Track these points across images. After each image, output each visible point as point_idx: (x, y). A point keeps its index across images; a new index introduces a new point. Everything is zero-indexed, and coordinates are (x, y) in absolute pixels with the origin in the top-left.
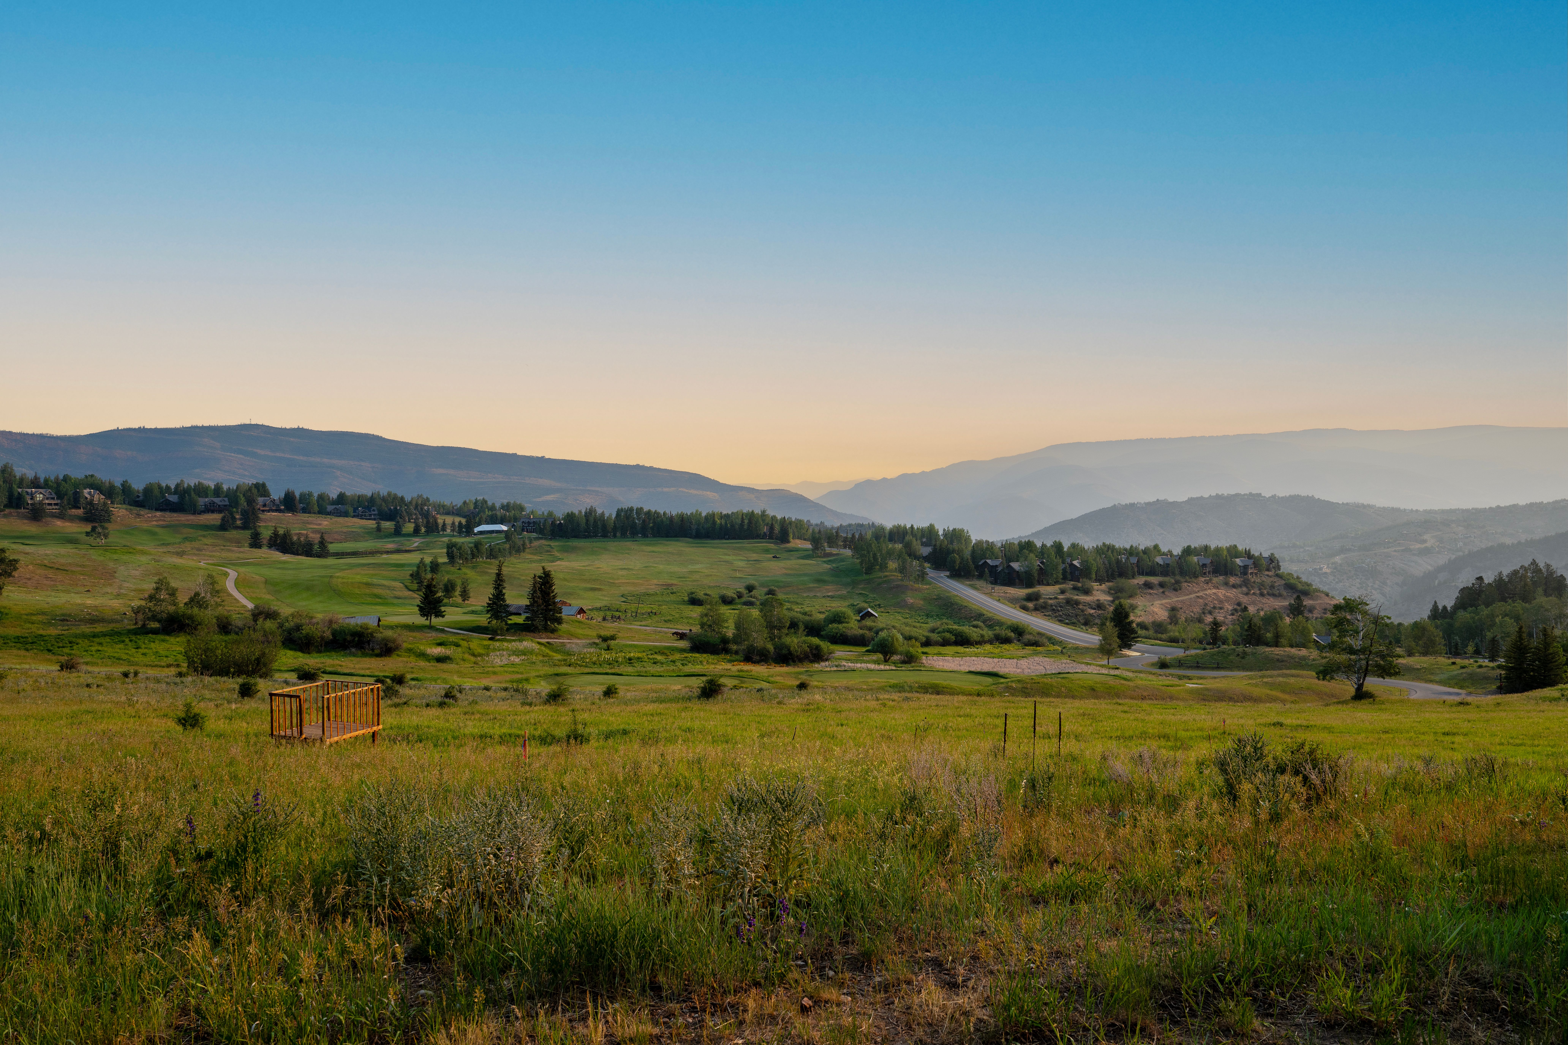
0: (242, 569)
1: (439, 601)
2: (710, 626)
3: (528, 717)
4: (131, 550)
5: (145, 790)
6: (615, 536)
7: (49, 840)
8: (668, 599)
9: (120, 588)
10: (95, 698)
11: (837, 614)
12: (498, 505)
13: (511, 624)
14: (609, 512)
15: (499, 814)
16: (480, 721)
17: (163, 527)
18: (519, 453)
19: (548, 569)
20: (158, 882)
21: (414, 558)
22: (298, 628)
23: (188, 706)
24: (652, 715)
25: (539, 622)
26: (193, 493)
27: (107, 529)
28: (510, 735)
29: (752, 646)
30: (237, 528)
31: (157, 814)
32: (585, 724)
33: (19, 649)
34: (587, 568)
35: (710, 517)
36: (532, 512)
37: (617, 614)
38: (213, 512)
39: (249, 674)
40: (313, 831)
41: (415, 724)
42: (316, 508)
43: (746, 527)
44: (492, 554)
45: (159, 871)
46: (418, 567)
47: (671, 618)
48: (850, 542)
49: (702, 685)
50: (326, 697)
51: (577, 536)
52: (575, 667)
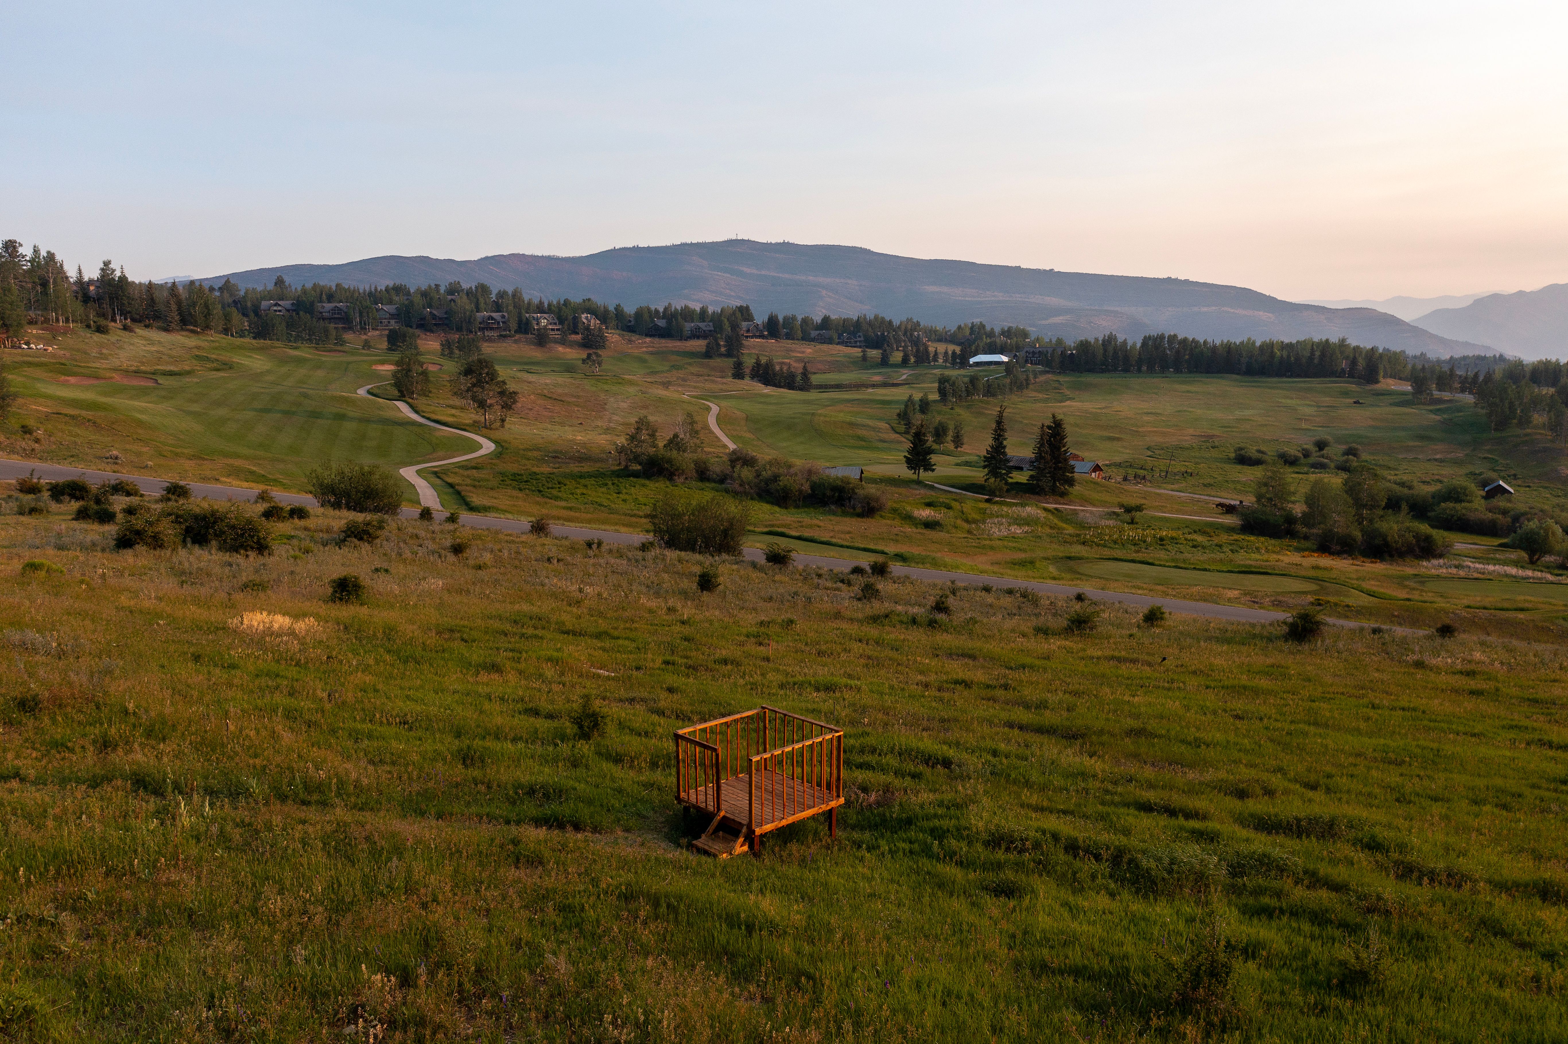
0: (724, 403)
1: (929, 449)
2: (1270, 499)
4: (621, 380)
6: (1139, 370)
8: (1208, 455)
9: (610, 421)
11: (1455, 489)
12: (997, 330)
13: (1012, 484)
14: (1134, 340)
17: (652, 353)
19: (1059, 417)
21: (900, 394)
22: (775, 478)
25: (1046, 482)
26: (679, 317)
27: (601, 355)
29: (1330, 531)
30: (721, 355)
33: (514, 488)
34: (1104, 410)
35: (1267, 348)
36: (1038, 339)
37: (1142, 472)
38: (698, 338)
42: (800, 333)
43: (1316, 361)
44: (991, 391)
46: (906, 406)
47: (1213, 482)
48: (1469, 384)
49: (1290, 620)
50: (755, 759)
51: (1091, 370)
52: (1091, 546)
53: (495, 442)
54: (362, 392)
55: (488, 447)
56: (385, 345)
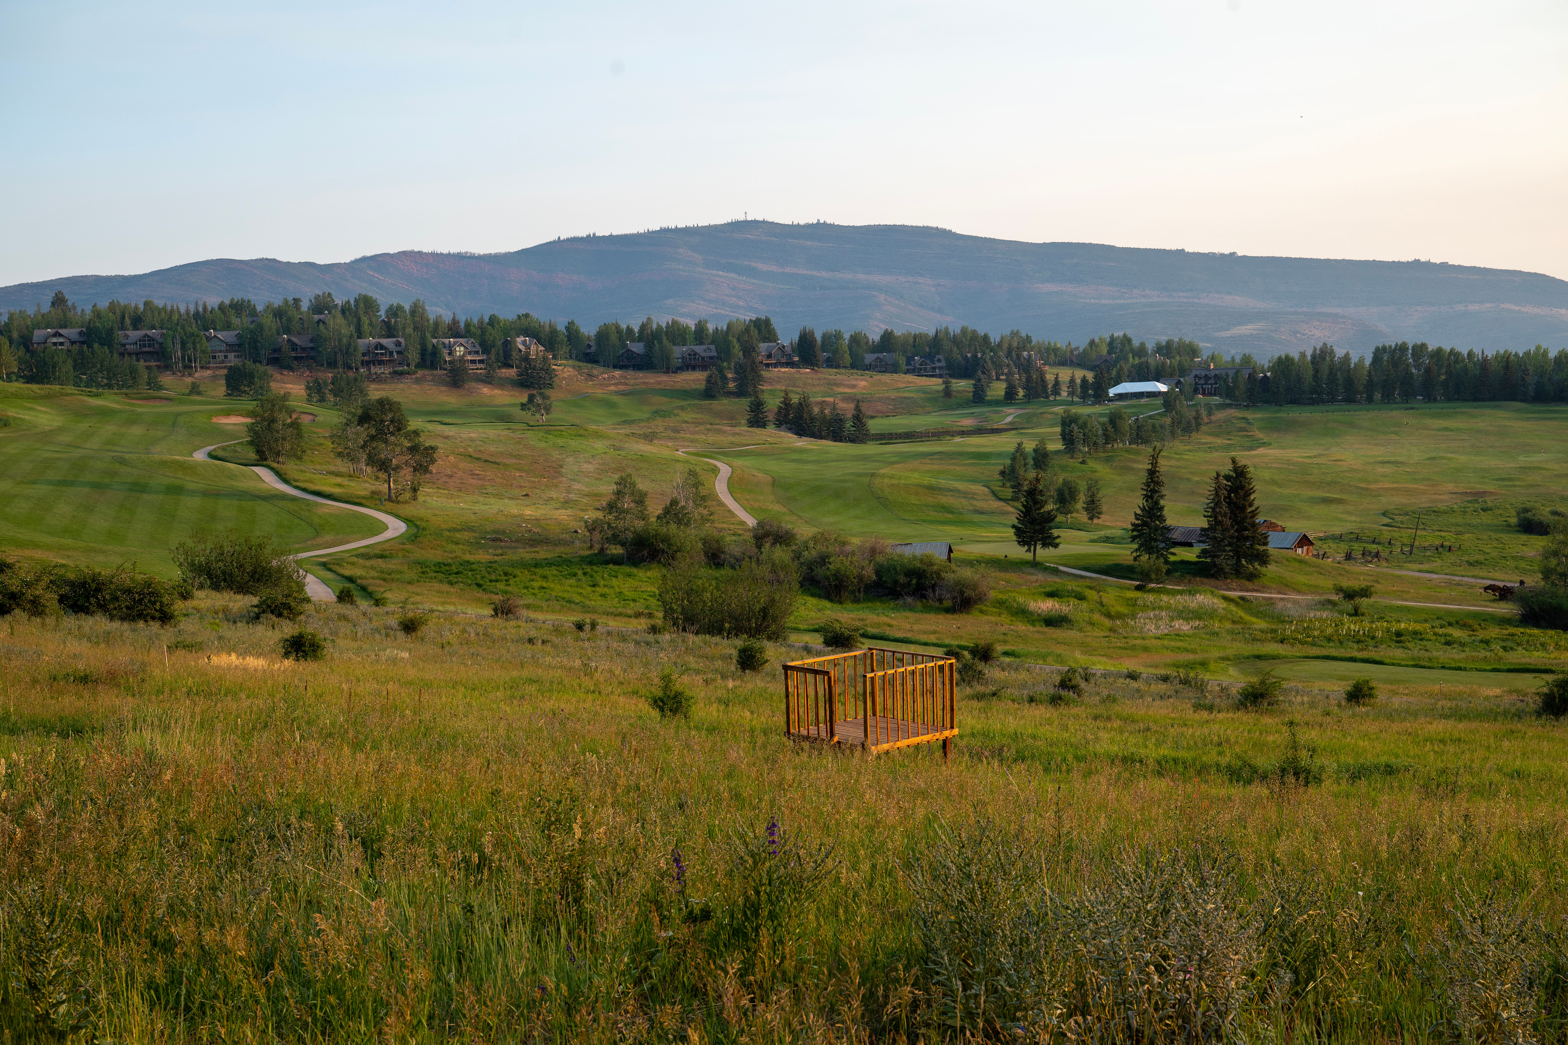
0: (739, 462)
1: (1049, 518)
3: (1206, 731)
4: (581, 432)
5: (613, 806)
6: (1370, 400)
7: (490, 868)
8: (1476, 521)
9: (569, 490)
10: (540, 661)
12: (1150, 346)
13: (1174, 563)
14: (1360, 353)
15: (1166, 896)
16: (1121, 732)
17: (623, 394)
18: (1189, 249)
19: (1242, 462)
20: (636, 949)
21: (1006, 443)
22: (823, 560)
23: (666, 680)
24: (1442, 741)
25: (1225, 561)
26: (664, 338)
27: (548, 398)
28: (1175, 761)
30: (730, 394)
31: (632, 843)
32: (1314, 750)
33: (441, 581)
34: (1316, 461)
36: (1213, 358)
37: (1373, 548)
38: (694, 368)
39: (755, 632)
40: (856, 895)
41: (1011, 730)
42: (847, 358)
44: (1140, 435)
45: (637, 931)
46: (1014, 459)
47: (1481, 558)
49: (1546, 690)
50: (869, 675)
51: (1295, 402)
52: (1293, 645)
53: (406, 520)
54: (200, 456)
55: (395, 528)
56: (221, 389)
